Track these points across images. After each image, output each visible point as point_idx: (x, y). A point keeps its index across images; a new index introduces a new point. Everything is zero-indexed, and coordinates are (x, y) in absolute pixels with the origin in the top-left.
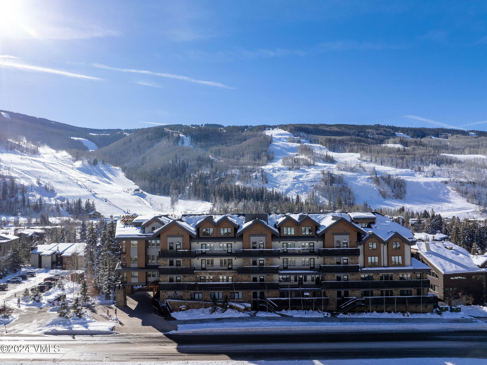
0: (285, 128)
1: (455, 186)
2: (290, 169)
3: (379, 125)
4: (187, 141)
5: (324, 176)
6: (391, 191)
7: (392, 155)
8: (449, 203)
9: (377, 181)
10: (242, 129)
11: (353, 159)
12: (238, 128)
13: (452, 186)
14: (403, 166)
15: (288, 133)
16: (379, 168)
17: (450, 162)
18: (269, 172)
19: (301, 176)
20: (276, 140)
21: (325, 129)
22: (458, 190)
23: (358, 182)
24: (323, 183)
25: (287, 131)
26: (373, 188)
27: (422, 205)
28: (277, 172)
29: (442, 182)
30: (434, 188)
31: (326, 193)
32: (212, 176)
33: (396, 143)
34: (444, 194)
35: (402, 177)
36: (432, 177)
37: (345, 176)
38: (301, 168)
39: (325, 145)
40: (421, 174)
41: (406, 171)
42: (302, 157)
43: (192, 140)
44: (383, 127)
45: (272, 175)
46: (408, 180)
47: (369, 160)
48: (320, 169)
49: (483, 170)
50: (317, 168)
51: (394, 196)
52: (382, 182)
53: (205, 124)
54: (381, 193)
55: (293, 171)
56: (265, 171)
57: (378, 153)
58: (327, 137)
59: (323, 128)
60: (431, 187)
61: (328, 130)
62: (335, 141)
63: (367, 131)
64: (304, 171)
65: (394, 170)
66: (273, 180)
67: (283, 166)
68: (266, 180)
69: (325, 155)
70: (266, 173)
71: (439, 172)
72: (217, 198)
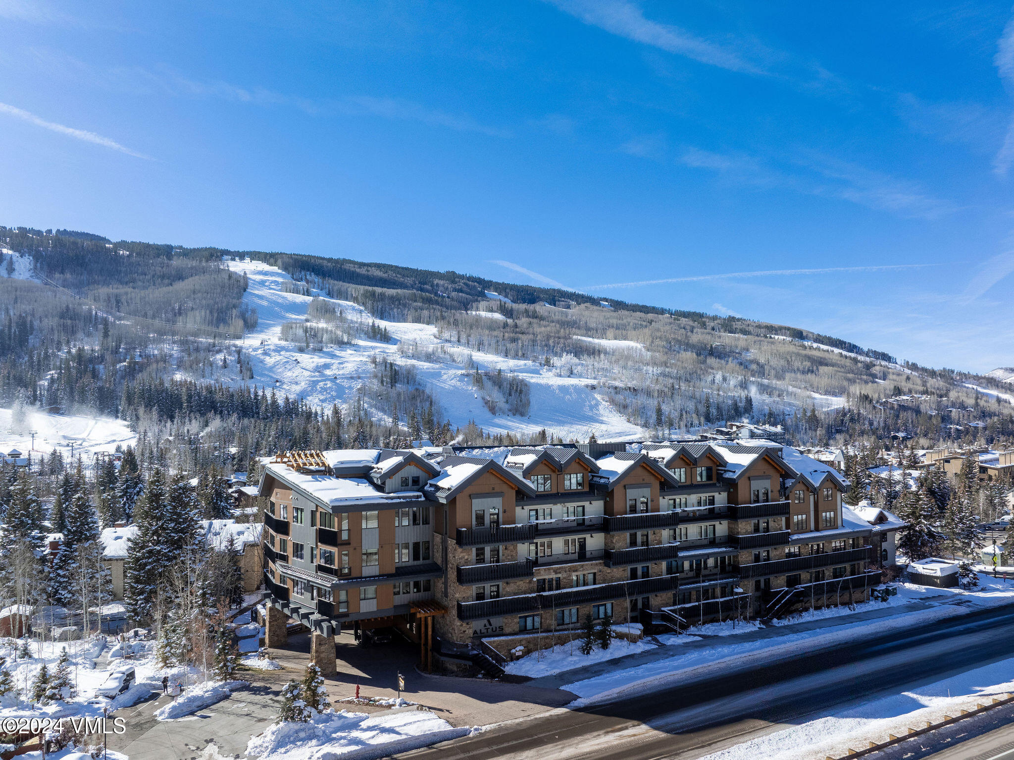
0: (272, 260)
1: (607, 394)
2: (301, 350)
3: (454, 273)
4: (24, 266)
5: (376, 368)
6: (504, 400)
7: (495, 333)
8: (602, 423)
9: (478, 380)
10: (167, 251)
11: (426, 336)
12: (157, 249)
13: (602, 395)
14: (517, 355)
15: (280, 271)
16: (479, 357)
17: (593, 352)
18: (254, 353)
19: (327, 366)
20: (254, 284)
21: (358, 270)
22: (612, 401)
23: (444, 382)
24: (375, 381)
25: (276, 268)
26: (472, 395)
27: (558, 428)
28: (273, 354)
29: (587, 386)
30: (574, 396)
31: (383, 402)
32: (108, 357)
33: (492, 311)
34: (592, 408)
35: (521, 376)
36: (569, 377)
37: (418, 369)
38: (325, 350)
39: (363, 303)
40: (550, 370)
41: (525, 365)
42: (322, 325)
43: (38, 265)
44: (462, 277)
45: (262, 362)
46: (533, 381)
47: (454, 339)
48: (364, 353)
49: (645, 368)
50: (359, 351)
51: (510, 410)
52: (488, 384)
53: (58, 230)
54: (486, 403)
55: (308, 354)
56: (244, 351)
57: (471, 328)
58: (367, 287)
59: (353, 269)
60: (571, 396)
61: (364, 275)
62: (382, 297)
63: (435, 282)
64: (333, 356)
65: (504, 361)
66: (266, 373)
67: (283, 343)
68: (250, 370)
69: (371, 324)
70: (248, 356)
71: (579, 368)
72: (141, 411)
